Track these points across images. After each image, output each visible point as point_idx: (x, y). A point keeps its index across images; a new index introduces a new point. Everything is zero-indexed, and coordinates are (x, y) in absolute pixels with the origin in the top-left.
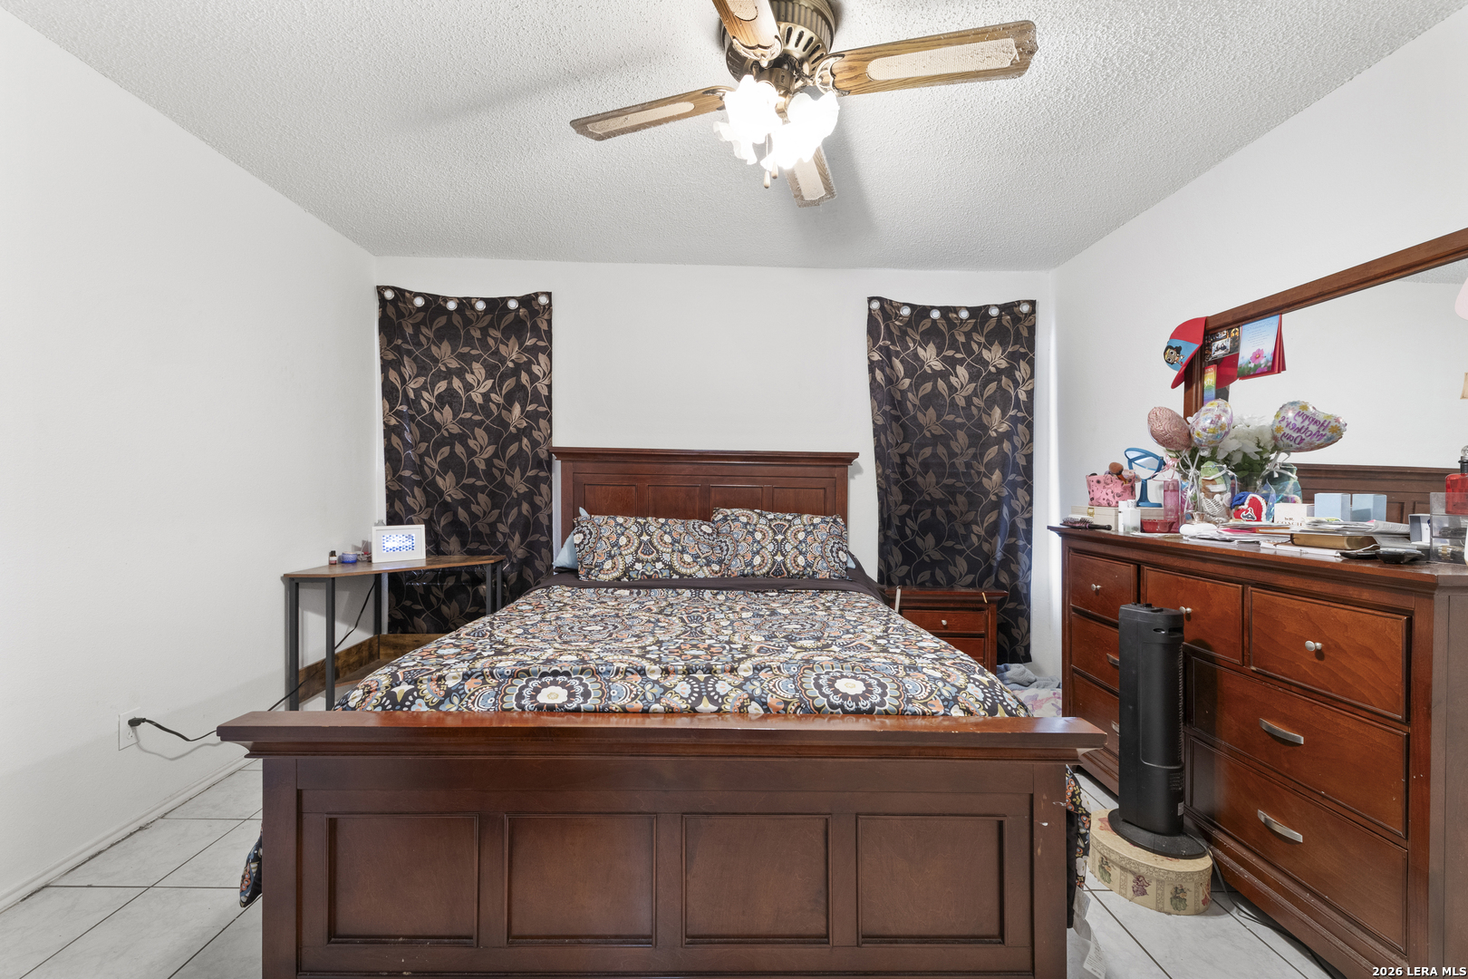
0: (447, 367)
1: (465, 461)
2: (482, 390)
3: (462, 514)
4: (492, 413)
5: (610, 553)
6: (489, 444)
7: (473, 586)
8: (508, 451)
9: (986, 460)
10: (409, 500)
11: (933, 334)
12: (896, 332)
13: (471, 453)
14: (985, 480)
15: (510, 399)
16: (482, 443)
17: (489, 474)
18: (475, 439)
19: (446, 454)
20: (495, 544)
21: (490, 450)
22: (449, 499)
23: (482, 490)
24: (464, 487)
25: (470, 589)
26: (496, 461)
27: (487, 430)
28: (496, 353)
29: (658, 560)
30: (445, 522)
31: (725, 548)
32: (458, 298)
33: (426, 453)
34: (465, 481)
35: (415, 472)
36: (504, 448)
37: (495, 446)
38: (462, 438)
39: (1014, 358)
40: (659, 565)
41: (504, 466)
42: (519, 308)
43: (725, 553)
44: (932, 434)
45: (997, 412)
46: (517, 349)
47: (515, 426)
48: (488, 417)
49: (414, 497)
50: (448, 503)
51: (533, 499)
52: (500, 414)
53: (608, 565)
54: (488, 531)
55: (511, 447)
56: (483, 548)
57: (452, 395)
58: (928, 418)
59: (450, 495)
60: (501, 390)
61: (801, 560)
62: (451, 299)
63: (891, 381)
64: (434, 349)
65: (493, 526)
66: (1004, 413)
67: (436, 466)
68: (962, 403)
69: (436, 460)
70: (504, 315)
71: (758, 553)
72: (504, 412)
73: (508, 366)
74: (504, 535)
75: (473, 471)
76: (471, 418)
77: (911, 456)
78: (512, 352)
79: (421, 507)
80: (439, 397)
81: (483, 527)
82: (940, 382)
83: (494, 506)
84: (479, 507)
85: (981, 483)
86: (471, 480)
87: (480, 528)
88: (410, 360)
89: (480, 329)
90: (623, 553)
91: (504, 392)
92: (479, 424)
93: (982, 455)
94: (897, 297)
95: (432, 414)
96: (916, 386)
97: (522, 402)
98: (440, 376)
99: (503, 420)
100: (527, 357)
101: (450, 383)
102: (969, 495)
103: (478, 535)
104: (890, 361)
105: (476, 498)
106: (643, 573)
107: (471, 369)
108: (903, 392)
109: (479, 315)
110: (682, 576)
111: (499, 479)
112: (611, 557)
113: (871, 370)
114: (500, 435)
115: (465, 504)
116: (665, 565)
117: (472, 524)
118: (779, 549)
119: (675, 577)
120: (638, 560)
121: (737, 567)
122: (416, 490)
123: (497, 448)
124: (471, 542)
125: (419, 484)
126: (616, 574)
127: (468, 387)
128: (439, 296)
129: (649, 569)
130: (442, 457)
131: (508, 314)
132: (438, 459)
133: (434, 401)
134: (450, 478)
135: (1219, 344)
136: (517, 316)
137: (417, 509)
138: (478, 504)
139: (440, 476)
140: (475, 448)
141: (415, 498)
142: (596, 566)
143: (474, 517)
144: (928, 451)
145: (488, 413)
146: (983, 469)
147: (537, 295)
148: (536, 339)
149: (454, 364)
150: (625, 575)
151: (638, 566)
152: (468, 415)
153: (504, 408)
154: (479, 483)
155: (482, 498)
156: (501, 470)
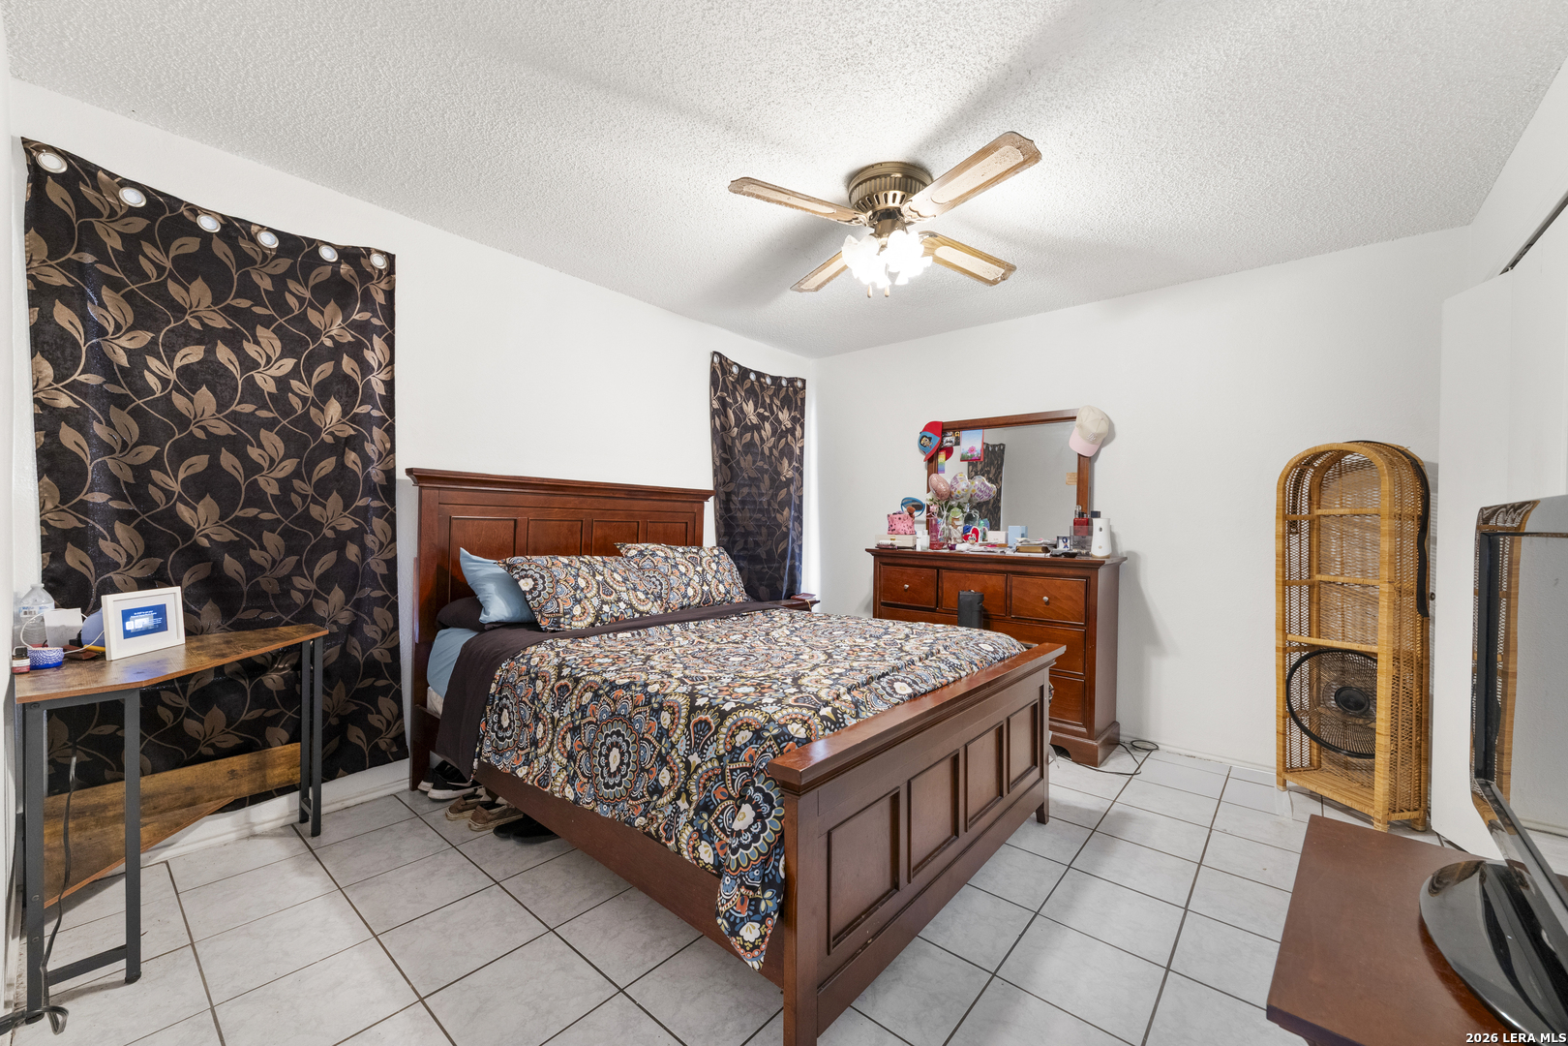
0: (203, 324)
1: (242, 482)
2: (274, 372)
3: (231, 565)
4: (293, 410)
5: (575, 597)
6: (286, 457)
7: (251, 679)
8: (318, 468)
9: (779, 500)
10: (106, 546)
11: (752, 393)
12: (730, 387)
13: (252, 468)
14: (778, 515)
15: (324, 391)
16: (274, 454)
17: (283, 501)
18: (261, 446)
19: (200, 468)
20: (287, 608)
21: (289, 466)
22: (205, 543)
23: (272, 526)
24: (238, 523)
25: (245, 683)
26: (297, 483)
27: (284, 434)
28: (302, 319)
29: (619, 600)
30: (192, 581)
31: (657, 583)
32: (222, 216)
33: (156, 462)
34: (239, 513)
35: (118, 496)
36: (311, 464)
37: (297, 460)
38: (236, 445)
39: (794, 420)
40: (622, 605)
41: (309, 490)
42: (338, 263)
43: (659, 587)
44: (749, 477)
45: (786, 462)
46: (339, 322)
47: (332, 434)
48: (285, 415)
49: (115, 540)
50: (204, 549)
51: (363, 538)
52: (307, 412)
53: (577, 610)
54: (277, 589)
55: (322, 464)
56: (268, 616)
57: (216, 372)
58: (746, 462)
59: (207, 536)
60: (310, 377)
61: (721, 588)
62: (208, 213)
63: (724, 428)
64: (173, 288)
65: (286, 582)
66: (790, 464)
67: (176, 488)
68: (767, 452)
69: (176, 477)
70: (312, 268)
71: (689, 585)
72: (313, 411)
73: (322, 343)
74: (306, 593)
75: (256, 497)
76: (253, 413)
77: (734, 494)
78: (332, 325)
79: (130, 557)
80: (185, 372)
81: (268, 583)
82: (756, 434)
83: (289, 551)
84: (264, 553)
85: (775, 517)
86: (252, 512)
87: (265, 586)
88: (118, 296)
89: (271, 276)
90: (588, 595)
91: (314, 381)
92: (270, 424)
93: (777, 495)
94: (732, 358)
95: (168, 399)
96: (741, 435)
97: (344, 399)
98: (187, 337)
99: (310, 422)
100: (353, 336)
101: (211, 351)
102: (768, 528)
103: (258, 597)
104: (725, 411)
105: (259, 539)
106: (612, 615)
107: (254, 336)
108: (733, 439)
109: (266, 256)
110: (641, 613)
111: (300, 510)
112: (578, 601)
113: (713, 418)
114: (306, 445)
115: (237, 549)
116: (627, 605)
117: (248, 580)
118: (704, 581)
119: (637, 615)
120: (604, 602)
121: (676, 600)
122: (119, 528)
123: (299, 464)
124: (245, 610)
125: (126, 517)
126: (590, 620)
127: (248, 364)
128: (182, 202)
129: (615, 609)
130: (190, 472)
131: (320, 265)
132: (181, 476)
133: (173, 376)
134: (207, 508)
135: (948, 439)
136: (336, 273)
137: (123, 561)
138: (263, 548)
139: (187, 504)
140: (261, 461)
141: (118, 542)
142: (565, 614)
143: (254, 569)
144: (745, 490)
145: (286, 410)
146: (777, 507)
147: (369, 251)
148: (370, 315)
149: (219, 322)
150: (597, 618)
151: (606, 608)
152: (248, 408)
153: (314, 404)
154: (266, 516)
155: (271, 539)
156: (304, 497)
